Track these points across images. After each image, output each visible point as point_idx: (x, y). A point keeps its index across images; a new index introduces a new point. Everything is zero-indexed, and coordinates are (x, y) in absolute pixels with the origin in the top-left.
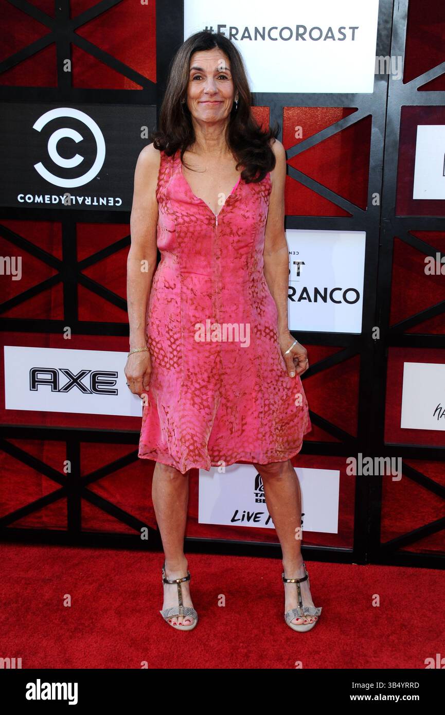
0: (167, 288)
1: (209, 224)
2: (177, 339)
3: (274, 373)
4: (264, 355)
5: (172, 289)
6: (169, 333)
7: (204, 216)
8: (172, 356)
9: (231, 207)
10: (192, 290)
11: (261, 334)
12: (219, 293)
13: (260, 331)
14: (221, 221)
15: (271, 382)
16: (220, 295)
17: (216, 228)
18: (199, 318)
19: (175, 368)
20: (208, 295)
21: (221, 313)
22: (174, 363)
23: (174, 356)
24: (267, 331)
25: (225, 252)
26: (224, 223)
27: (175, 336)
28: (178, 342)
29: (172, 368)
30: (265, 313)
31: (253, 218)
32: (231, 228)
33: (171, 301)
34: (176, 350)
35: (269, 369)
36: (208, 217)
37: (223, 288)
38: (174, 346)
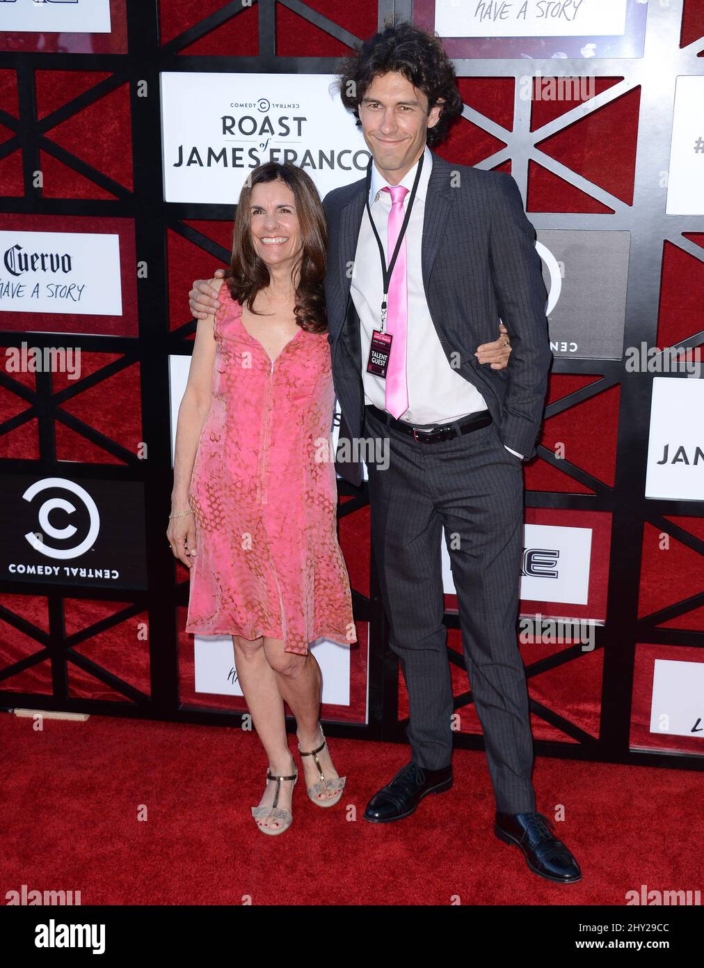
0: (213, 441)
1: (263, 370)
2: (218, 498)
3: (326, 547)
4: (315, 526)
5: (217, 441)
6: (208, 492)
7: (259, 361)
8: (212, 517)
9: (290, 355)
10: (237, 443)
11: (313, 502)
12: (267, 450)
13: (313, 498)
14: (276, 368)
15: (323, 557)
16: (268, 453)
17: (271, 375)
18: (241, 476)
19: (218, 530)
20: (254, 452)
21: (267, 474)
22: (217, 524)
23: (216, 517)
24: (321, 499)
25: (278, 403)
26: (280, 371)
27: (216, 495)
28: (218, 501)
29: (214, 530)
30: (321, 478)
31: (314, 368)
32: (288, 378)
33: (214, 456)
34: (217, 509)
35: (320, 541)
36: (263, 362)
37: (273, 444)
38: (215, 506)
